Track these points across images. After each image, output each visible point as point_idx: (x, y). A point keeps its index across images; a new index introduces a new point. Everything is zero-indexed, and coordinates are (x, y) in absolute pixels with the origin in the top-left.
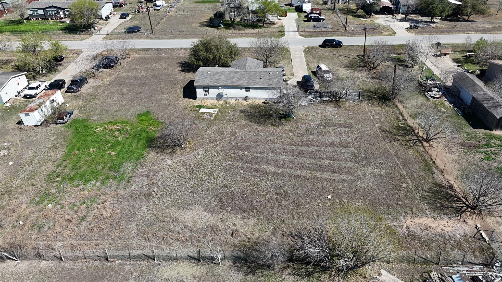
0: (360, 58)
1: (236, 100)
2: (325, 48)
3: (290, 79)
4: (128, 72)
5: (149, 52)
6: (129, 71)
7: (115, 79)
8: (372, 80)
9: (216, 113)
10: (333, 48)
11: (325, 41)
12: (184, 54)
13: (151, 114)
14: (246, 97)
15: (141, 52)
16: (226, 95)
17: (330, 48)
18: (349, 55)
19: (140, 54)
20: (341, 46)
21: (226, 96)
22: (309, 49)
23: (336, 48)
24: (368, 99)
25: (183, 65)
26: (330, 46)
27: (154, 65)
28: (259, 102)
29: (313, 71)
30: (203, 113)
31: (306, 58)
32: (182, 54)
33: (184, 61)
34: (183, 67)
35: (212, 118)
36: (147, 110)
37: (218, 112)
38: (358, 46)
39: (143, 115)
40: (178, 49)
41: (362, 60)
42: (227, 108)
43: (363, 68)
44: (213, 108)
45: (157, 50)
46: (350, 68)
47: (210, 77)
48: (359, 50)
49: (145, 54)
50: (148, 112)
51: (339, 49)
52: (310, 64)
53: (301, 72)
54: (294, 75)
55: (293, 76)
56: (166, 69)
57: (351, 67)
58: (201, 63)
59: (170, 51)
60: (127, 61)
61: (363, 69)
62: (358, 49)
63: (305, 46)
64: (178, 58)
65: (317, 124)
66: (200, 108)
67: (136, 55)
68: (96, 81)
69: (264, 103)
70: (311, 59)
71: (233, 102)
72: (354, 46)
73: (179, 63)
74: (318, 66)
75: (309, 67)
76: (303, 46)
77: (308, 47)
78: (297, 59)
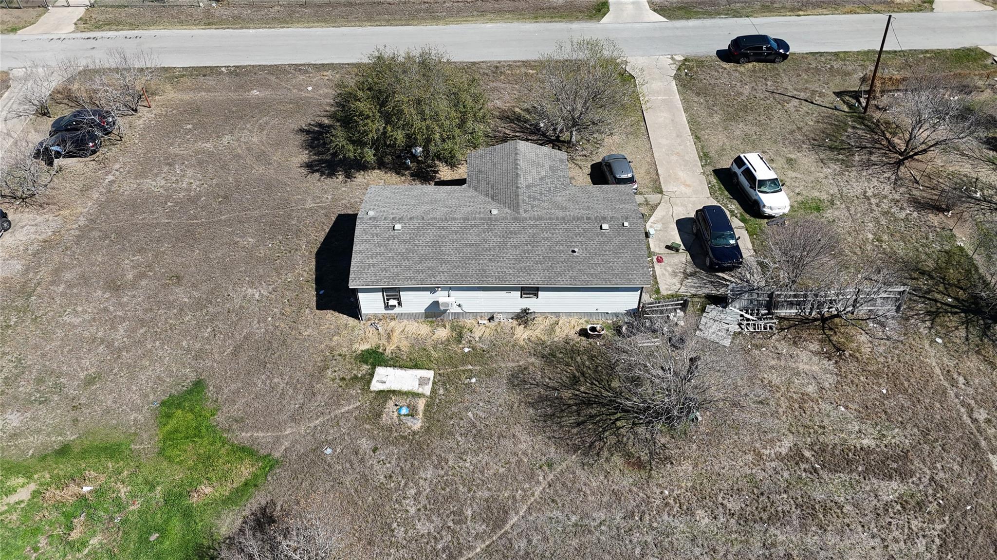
0: (850, 106)
1: (491, 319)
2: (738, 62)
3: (654, 208)
4: (142, 175)
5: (211, 81)
6: (144, 168)
7: (102, 206)
8: (915, 214)
9: (427, 390)
10: (761, 64)
11: (737, 43)
12: (316, 87)
13: (207, 399)
14: (525, 312)
15: (187, 82)
16: (459, 306)
17: (750, 65)
18: (814, 92)
19: (183, 90)
20: (785, 57)
21: (459, 310)
22: (690, 69)
23: (769, 65)
24: (928, 313)
25: (313, 139)
26: (751, 58)
27: (225, 140)
28: (568, 330)
29: (719, 167)
30: (385, 395)
31: (685, 101)
32: (310, 88)
33: (318, 119)
34: (313, 148)
35: (417, 424)
36: (192, 376)
37: (434, 383)
38: (836, 54)
39: (179, 406)
40: (298, 68)
41: (862, 118)
42: (464, 359)
43: (871, 153)
44: (416, 367)
45: (237, 72)
46: (832, 155)
47: (402, 248)
48: (838, 71)
49: (200, 89)
50: (199, 385)
51: (781, 66)
52: (703, 134)
53: (681, 174)
54: (664, 189)
55: (661, 192)
56: (261, 157)
57: (831, 148)
58: (370, 155)
59: (273, 78)
60: (141, 121)
61: (873, 158)
62: (836, 65)
63: (677, 58)
64: (300, 105)
65: (784, 451)
66: (374, 367)
67: (171, 95)
68: (39, 219)
69: (583, 333)
70: (704, 113)
71: (481, 332)
72: (821, 54)
73: (302, 130)
74: (739, 157)
75: (703, 148)
76: (670, 56)
77: (685, 60)
78: (662, 114)
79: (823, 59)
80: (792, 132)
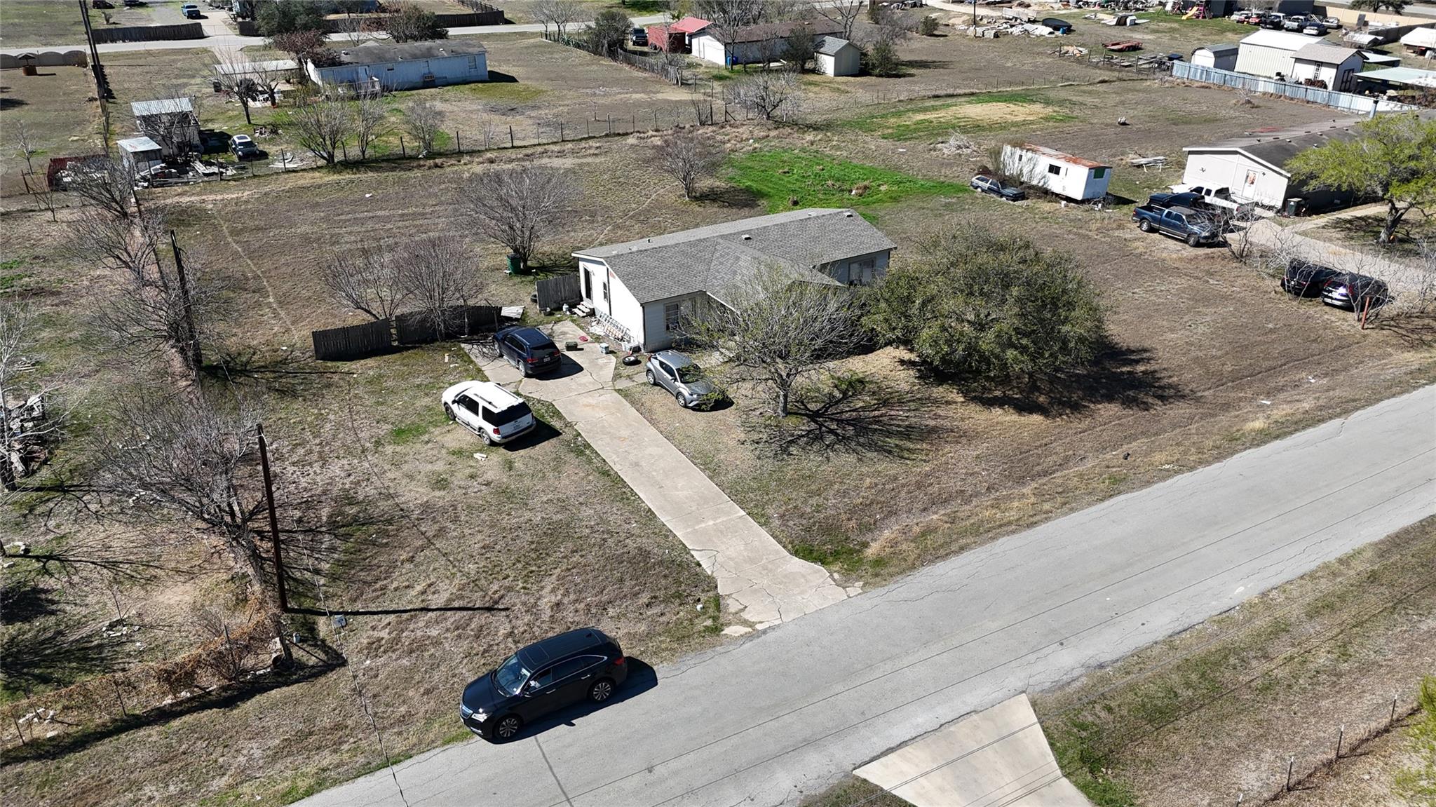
3: (617, 376)
46: (369, 511)
52: (598, 481)
53: (603, 416)
63: (741, 630)
75: (590, 461)
76: (759, 627)
77: (716, 630)
78: (685, 493)
79: (361, 760)
80: (441, 532)
